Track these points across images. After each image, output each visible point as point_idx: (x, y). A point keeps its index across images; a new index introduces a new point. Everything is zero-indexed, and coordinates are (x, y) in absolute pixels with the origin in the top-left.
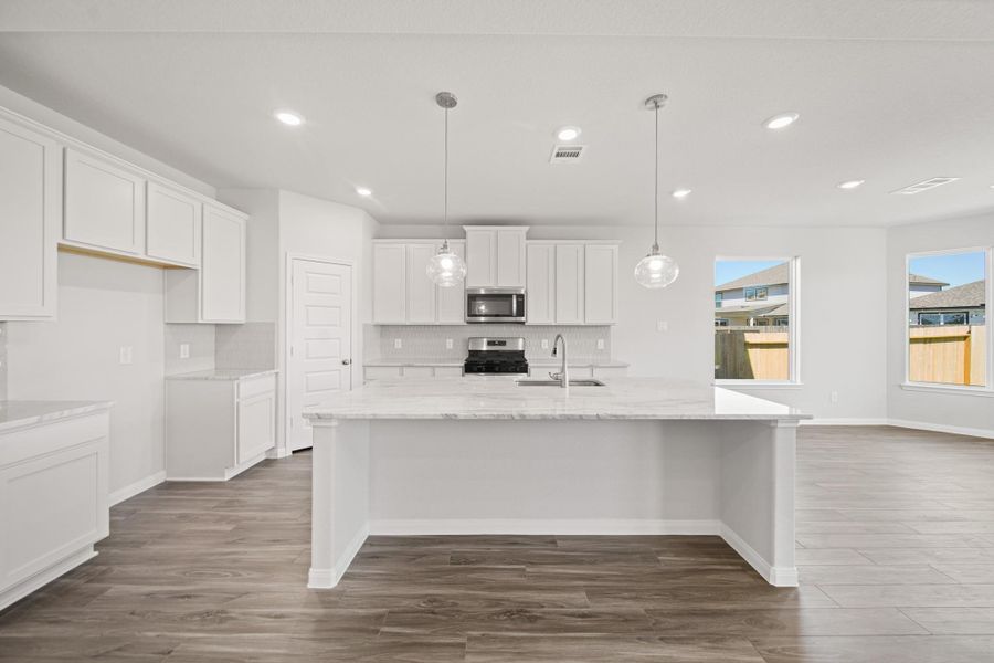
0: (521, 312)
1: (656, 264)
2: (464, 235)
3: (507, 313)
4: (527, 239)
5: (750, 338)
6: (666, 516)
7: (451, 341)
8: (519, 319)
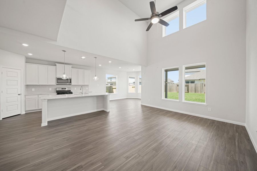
0: (70, 82)
1: (96, 78)
2: (56, 65)
3: (67, 82)
4: (72, 68)
5: (113, 87)
6: (97, 109)
7: (51, 89)
8: (70, 84)
